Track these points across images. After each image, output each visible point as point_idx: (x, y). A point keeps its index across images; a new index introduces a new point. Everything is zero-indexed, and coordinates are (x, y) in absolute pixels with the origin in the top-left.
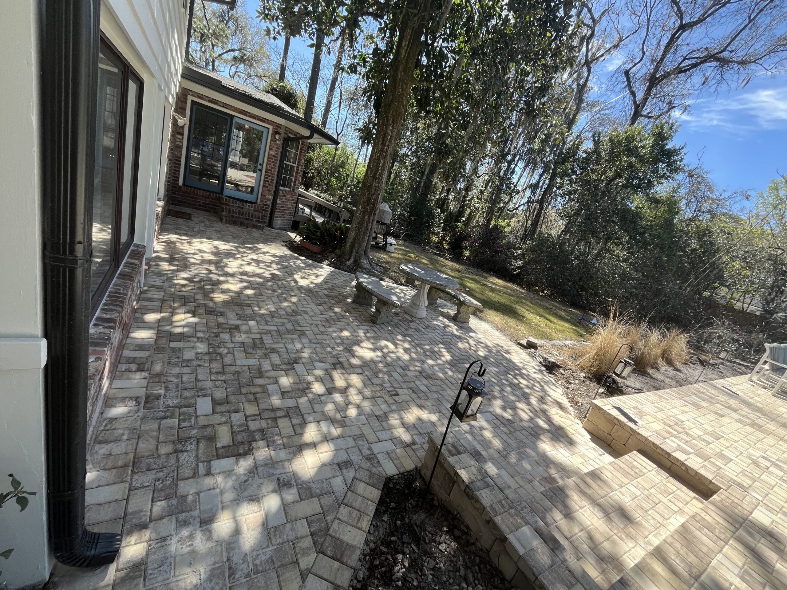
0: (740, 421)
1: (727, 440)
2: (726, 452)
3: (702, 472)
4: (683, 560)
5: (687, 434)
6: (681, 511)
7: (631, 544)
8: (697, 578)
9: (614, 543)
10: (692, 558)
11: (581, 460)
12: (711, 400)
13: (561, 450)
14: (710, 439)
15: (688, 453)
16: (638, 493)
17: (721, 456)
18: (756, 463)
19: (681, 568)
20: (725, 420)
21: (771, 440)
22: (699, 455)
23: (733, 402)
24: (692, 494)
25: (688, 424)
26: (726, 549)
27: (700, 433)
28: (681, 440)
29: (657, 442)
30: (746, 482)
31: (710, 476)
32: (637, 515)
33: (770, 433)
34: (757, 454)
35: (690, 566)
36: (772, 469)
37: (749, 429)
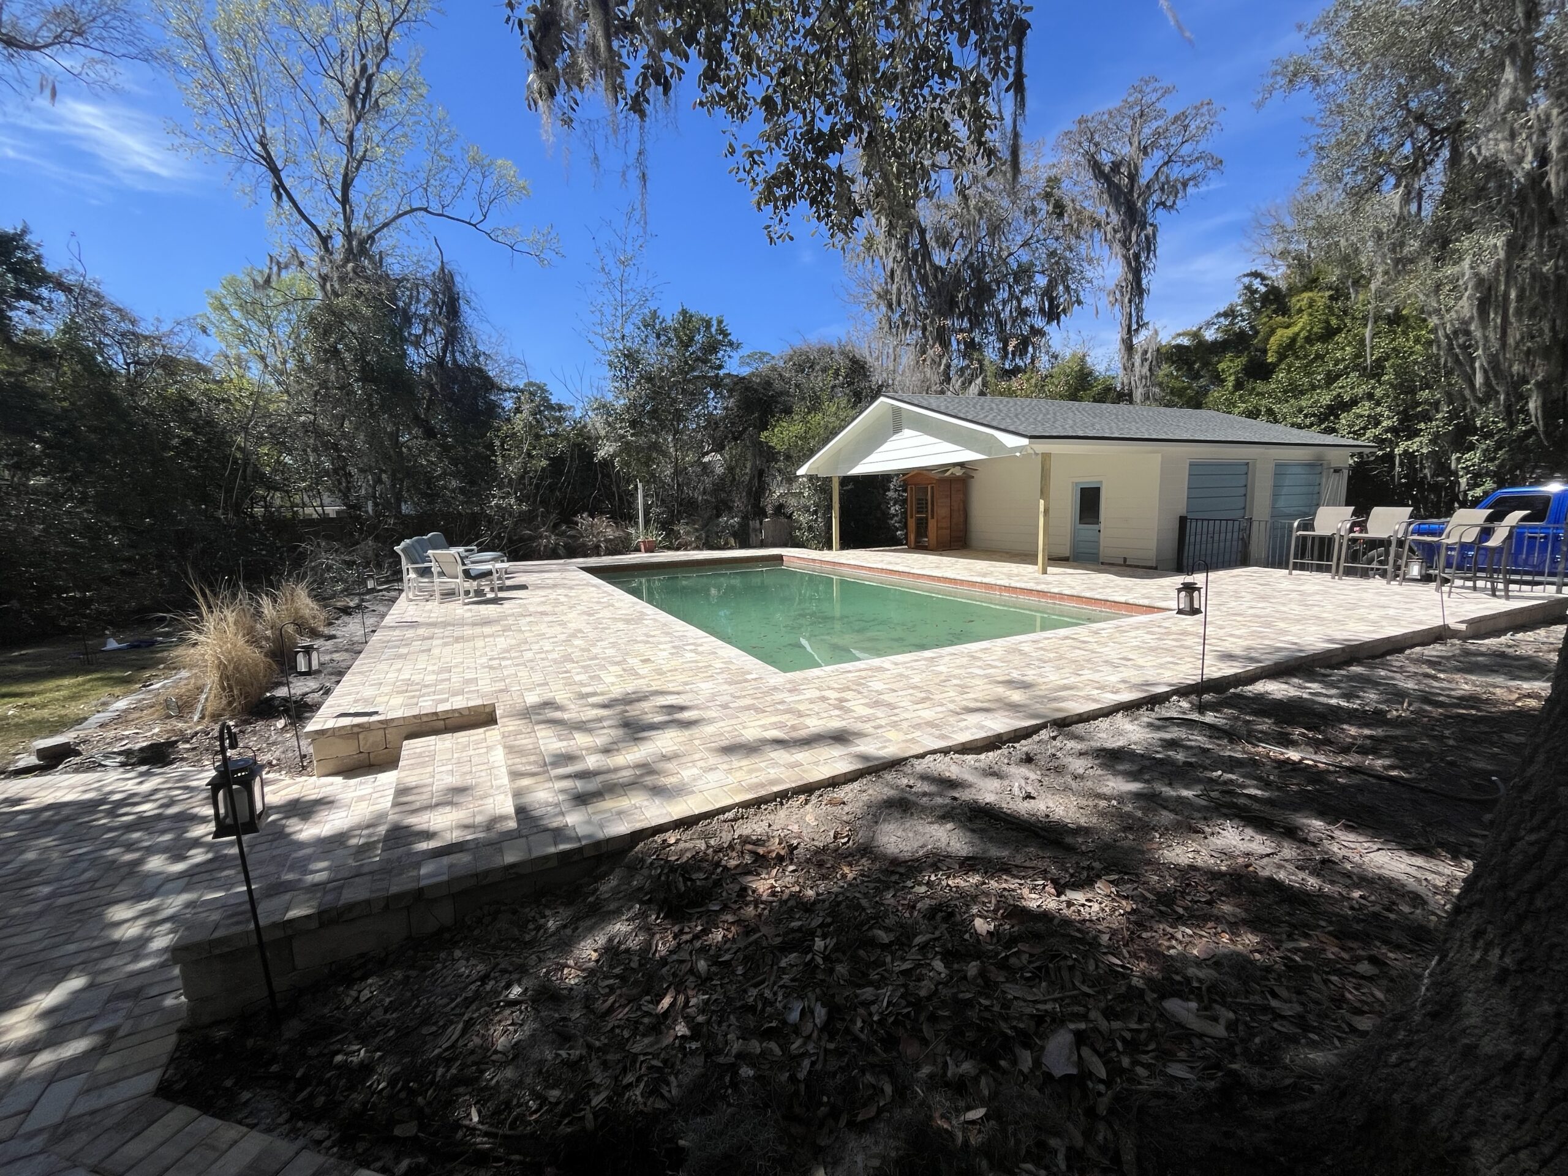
0: (445, 644)
1: (456, 666)
2: (468, 676)
3: (471, 704)
4: (529, 763)
5: (426, 686)
6: (489, 748)
7: (491, 800)
8: (545, 765)
9: (480, 812)
10: (532, 758)
11: (364, 804)
12: (405, 642)
13: (331, 817)
14: (446, 676)
15: (447, 700)
16: (450, 767)
17: (468, 682)
18: (491, 668)
19: (533, 769)
20: (436, 651)
21: (480, 643)
22: (455, 694)
23: (421, 631)
24: (482, 730)
25: (416, 678)
26: (539, 734)
27: (434, 677)
28: (428, 694)
29: (415, 712)
30: (501, 685)
31: (479, 702)
32: (469, 781)
33: (473, 638)
34: (484, 660)
35: (535, 762)
36: (503, 663)
37: (458, 646)
